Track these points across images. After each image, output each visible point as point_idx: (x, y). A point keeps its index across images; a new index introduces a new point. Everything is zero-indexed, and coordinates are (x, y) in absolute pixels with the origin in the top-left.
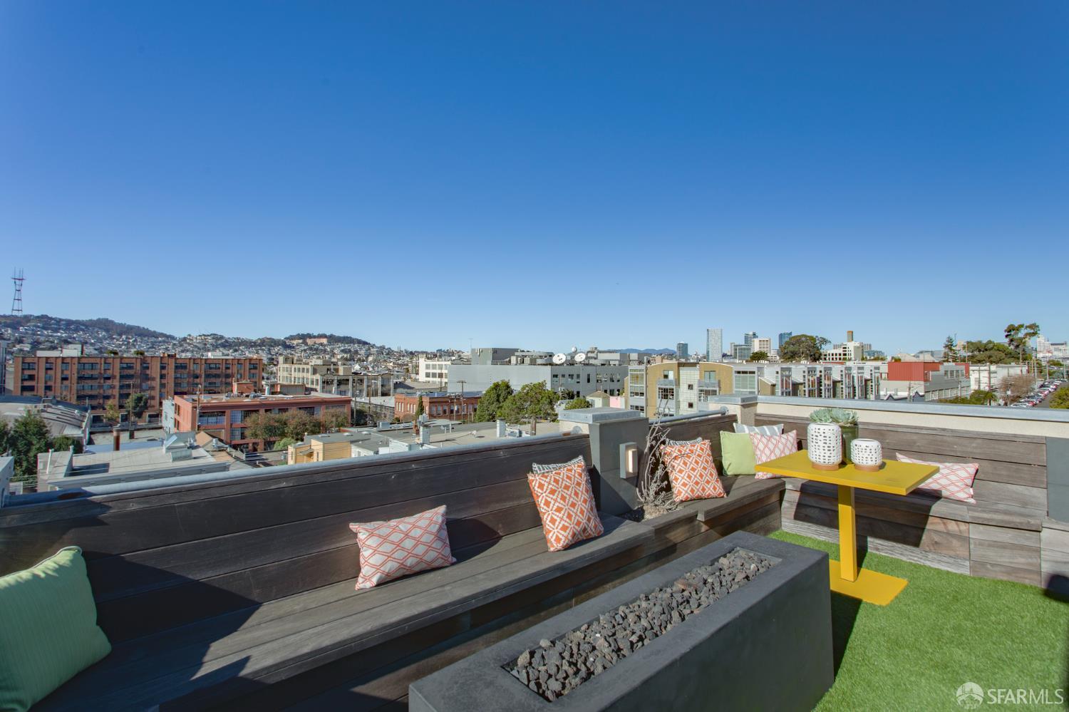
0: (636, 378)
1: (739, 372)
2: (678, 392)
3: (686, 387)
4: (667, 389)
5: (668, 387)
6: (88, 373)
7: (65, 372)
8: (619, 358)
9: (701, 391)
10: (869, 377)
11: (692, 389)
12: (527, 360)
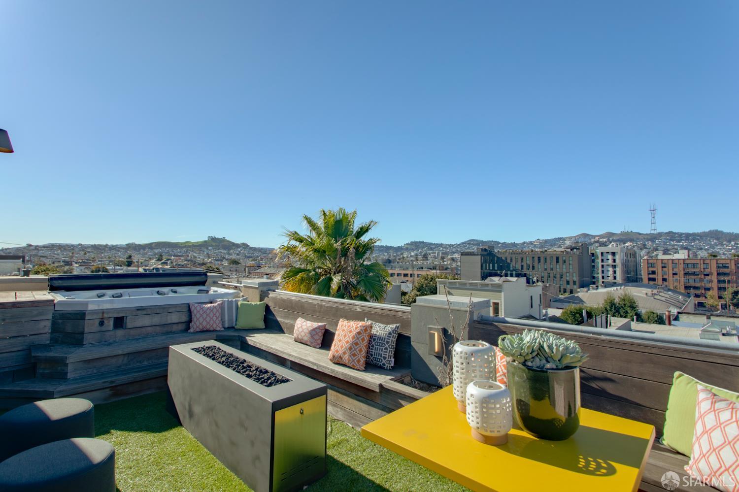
6: (691, 270)
7: (675, 270)
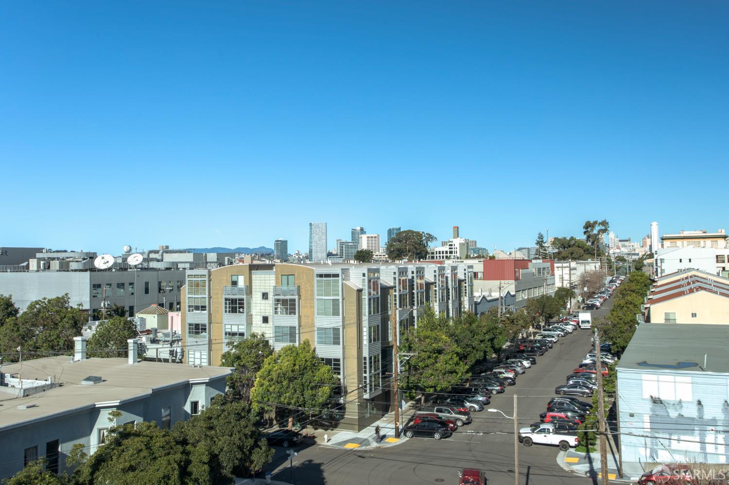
0: (196, 286)
1: (321, 276)
2: (249, 304)
3: (260, 296)
4: (236, 300)
5: (237, 297)
8: (192, 260)
9: (278, 300)
10: (462, 277)
11: (267, 298)
12: (55, 265)
